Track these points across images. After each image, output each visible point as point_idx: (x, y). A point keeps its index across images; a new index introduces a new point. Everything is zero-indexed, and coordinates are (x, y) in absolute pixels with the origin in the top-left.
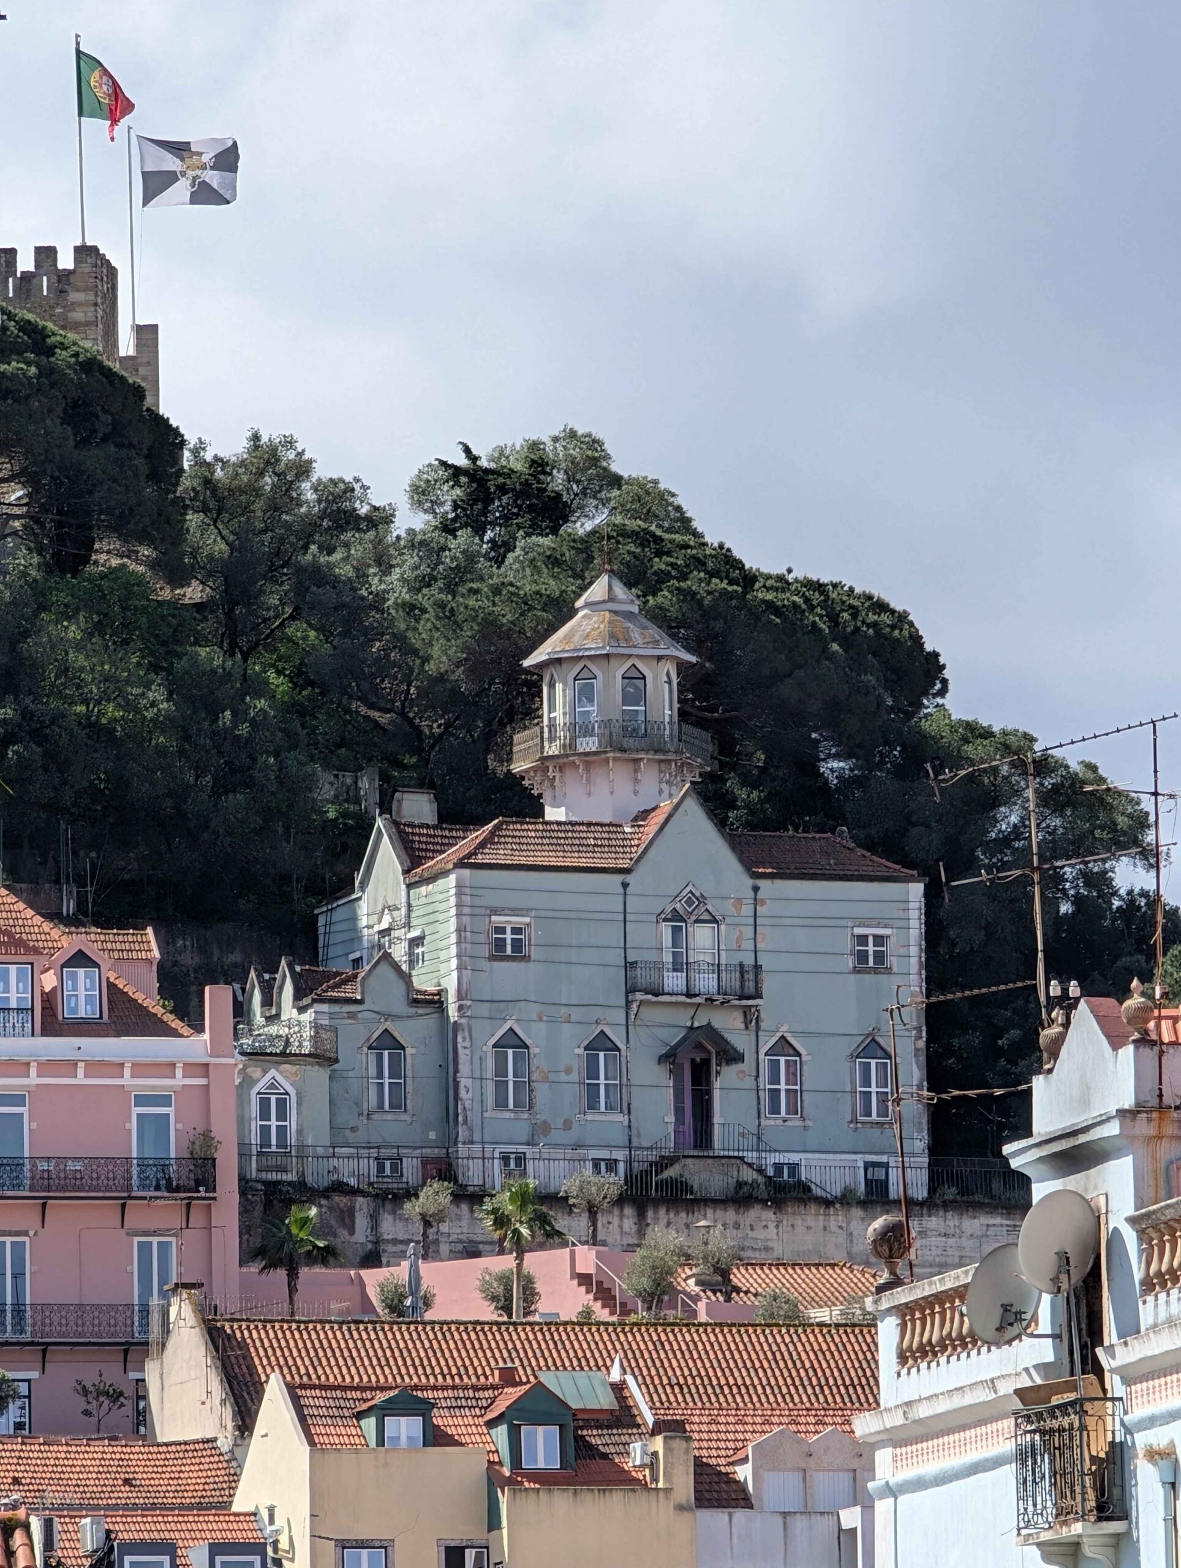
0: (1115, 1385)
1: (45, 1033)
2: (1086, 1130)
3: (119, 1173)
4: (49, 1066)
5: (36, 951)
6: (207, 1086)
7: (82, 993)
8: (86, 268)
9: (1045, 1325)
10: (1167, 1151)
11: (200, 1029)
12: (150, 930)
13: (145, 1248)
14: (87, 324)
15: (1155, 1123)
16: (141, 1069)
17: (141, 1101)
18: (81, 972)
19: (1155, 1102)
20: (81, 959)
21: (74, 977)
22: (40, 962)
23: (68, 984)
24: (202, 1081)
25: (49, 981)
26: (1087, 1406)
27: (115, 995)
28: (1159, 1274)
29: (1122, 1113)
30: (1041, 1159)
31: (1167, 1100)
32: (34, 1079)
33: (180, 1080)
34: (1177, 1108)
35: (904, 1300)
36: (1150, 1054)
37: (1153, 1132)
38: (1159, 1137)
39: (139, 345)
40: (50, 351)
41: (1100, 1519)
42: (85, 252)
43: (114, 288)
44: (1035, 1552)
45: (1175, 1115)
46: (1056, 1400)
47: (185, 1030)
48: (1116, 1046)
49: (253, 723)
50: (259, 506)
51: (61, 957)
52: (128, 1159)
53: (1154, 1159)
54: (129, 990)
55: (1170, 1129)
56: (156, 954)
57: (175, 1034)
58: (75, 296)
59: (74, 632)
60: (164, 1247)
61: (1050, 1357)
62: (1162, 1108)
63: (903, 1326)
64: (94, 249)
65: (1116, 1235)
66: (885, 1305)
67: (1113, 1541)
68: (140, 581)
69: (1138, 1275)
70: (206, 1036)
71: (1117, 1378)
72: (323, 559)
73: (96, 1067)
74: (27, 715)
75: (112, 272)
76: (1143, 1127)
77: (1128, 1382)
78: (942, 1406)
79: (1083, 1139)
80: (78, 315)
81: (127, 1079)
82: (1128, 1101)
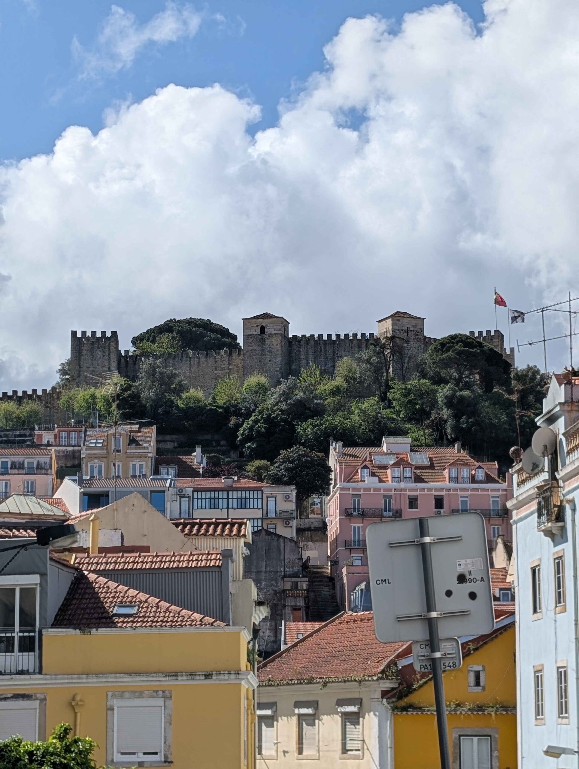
0: (561, 483)
1: (472, 483)
2: (552, 410)
3: (488, 512)
4: (473, 490)
5: (470, 466)
6: (506, 494)
7: (480, 475)
8: (497, 335)
9: (546, 469)
10: (574, 414)
11: (505, 481)
12: (496, 462)
13: (494, 528)
14: (497, 346)
15: (570, 406)
16: (493, 490)
17: (493, 497)
18: (480, 470)
19: (570, 401)
20: (480, 467)
21: (478, 471)
22: (471, 468)
23: (477, 473)
24: (505, 493)
25: (473, 472)
26: (552, 489)
27: (487, 476)
28: (571, 449)
29: (560, 404)
30: (544, 421)
31: (574, 400)
32: (469, 492)
33: (501, 493)
34: (577, 402)
35: (518, 468)
36: (569, 387)
37: (569, 409)
38: (572, 410)
39: (511, 352)
40: (483, 347)
41: (557, 522)
42: (497, 331)
43: (503, 339)
44: (542, 533)
45: (576, 404)
46: (545, 488)
47: (502, 482)
48: (560, 385)
49: (524, 422)
50: (528, 379)
51: (476, 467)
52: (490, 510)
53: (571, 417)
54: (491, 474)
55: (575, 408)
56: (497, 467)
57: (500, 483)
58: (494, 340)
59: (487, 404)
60: (498, 528)
61: (547, 478)
62: (572, 402)
63: (518, 476)
64: (498, 331)
65: (561, 440)
66: (514, 471)
67: (560, 528)
68: (502, 394)
69: (566, 451)
70: (506, 484)
71: (561, 481)
72: (541, 389)
73: (483, 490)
74: (476, 420)
75: (503, 336)
76: (566, 408)
77: (564, 482)
78: (524, 496)
79: (552, 413)
80: (495, 344)
81: (489, 493)
82: (562, 400)
